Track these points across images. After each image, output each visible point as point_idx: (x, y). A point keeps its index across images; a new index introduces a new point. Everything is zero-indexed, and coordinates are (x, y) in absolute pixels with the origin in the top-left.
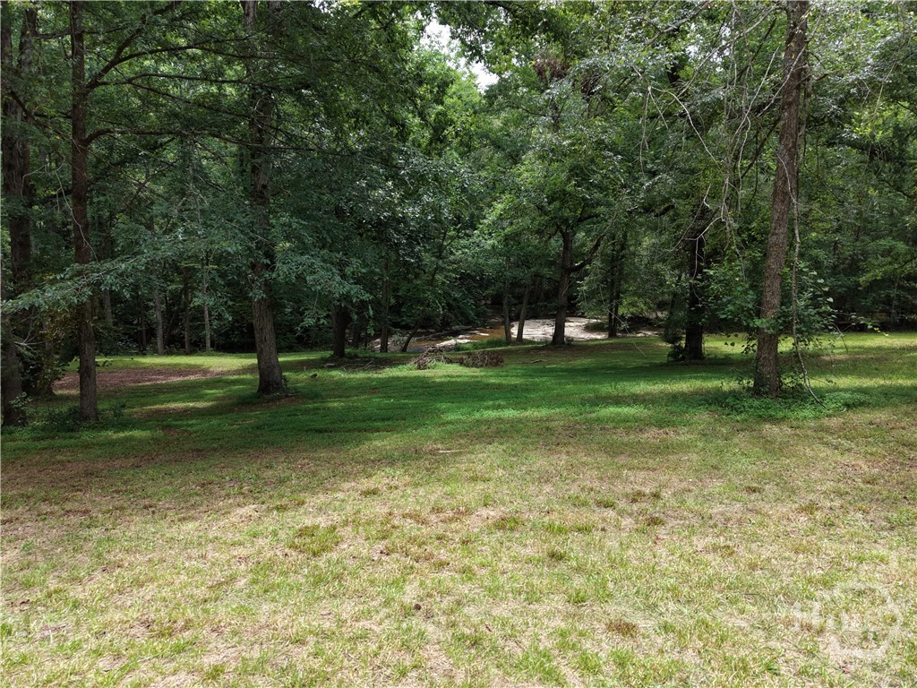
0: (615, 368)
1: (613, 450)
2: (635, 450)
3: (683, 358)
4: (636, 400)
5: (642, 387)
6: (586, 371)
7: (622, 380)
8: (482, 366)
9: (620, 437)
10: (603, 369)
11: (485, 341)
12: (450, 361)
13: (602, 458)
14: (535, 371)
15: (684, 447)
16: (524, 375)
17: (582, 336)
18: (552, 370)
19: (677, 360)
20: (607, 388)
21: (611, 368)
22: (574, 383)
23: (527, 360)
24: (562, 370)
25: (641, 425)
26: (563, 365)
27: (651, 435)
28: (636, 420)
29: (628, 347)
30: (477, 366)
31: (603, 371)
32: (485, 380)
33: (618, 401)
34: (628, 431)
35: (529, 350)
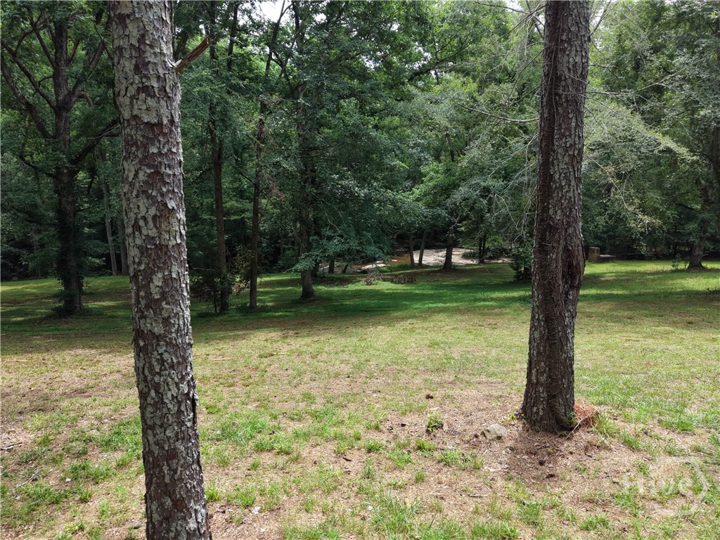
0: (484, 284)
1: (483, 315)
2: (489, 315)
3: (522, 279)
4: (492, 299)
5: (497, 295)
6: (466, 286)
7: (486, 291)
8: (404, 283)
9: (486, 311)
10: (476, 285)
11: (397, 265)
12: (384, 280)
13: (480, 317)
14: (437, 286)
15: (507, 314)
16: (432, 289)
17: (461, 262)
18: (446, 286)
19: (519, 280)
20: (479, 295)
21: (481, 285)
22: (462, 293)
23: (429, 279)
24: (453, 286)
25: (493, 308)
26: (452, 282)
27: (497, 311)
28: (491, 306)
29: (491, 270)
30: (401, 283)
31: (477, 286)
32: (413, 292)
33: (484, 300)
34: (488, 309)
35: (429, 273)
